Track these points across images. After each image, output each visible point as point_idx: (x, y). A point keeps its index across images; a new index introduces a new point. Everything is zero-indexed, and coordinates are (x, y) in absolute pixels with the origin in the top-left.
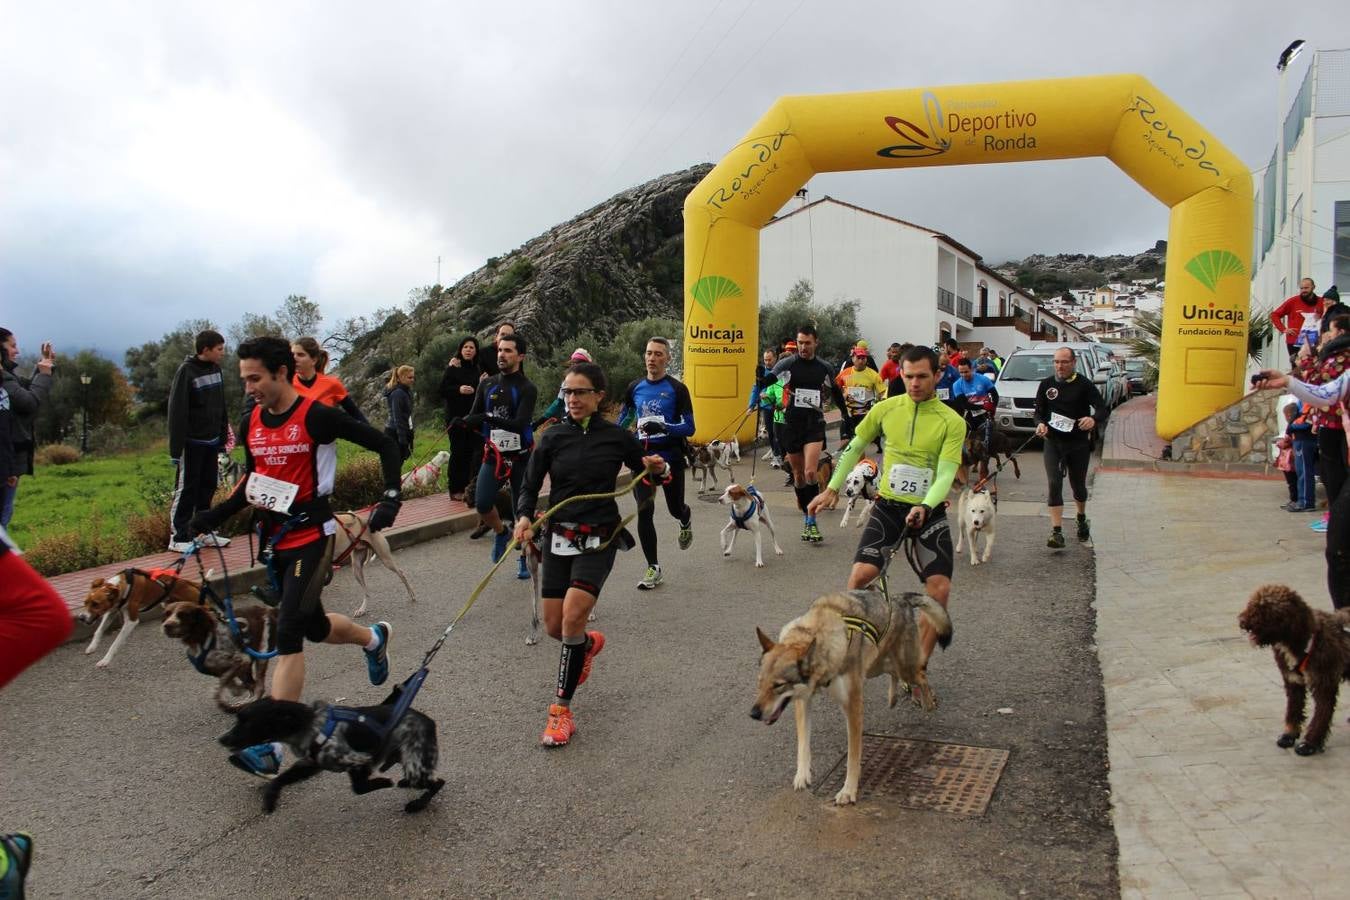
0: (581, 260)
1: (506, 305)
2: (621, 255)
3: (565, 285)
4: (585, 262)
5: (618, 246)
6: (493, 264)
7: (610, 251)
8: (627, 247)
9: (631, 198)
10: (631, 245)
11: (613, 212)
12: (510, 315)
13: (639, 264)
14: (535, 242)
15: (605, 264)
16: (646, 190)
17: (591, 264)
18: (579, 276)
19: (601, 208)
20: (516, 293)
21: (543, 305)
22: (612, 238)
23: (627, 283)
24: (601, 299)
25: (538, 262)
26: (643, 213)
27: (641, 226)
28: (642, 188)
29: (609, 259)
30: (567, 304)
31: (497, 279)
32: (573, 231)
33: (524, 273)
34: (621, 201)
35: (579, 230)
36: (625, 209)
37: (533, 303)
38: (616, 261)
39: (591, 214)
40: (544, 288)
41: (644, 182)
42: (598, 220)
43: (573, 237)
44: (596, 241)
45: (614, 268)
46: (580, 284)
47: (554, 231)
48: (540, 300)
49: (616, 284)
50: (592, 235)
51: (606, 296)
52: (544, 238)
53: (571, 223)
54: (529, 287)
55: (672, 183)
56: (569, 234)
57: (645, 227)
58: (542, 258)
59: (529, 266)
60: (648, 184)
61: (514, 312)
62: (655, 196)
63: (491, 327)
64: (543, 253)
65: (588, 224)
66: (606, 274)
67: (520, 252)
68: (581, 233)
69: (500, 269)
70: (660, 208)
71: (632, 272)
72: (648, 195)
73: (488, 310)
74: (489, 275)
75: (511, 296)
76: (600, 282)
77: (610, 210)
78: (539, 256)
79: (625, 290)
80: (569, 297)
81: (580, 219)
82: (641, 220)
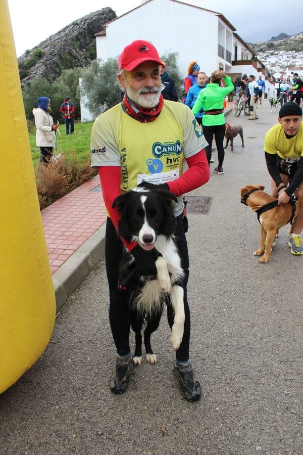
0: (61, 48)
1: (33, 68)
2: (76, 46)
3: (55, 59)
4: (62, 49)
5: (75, 42)
6: (28, 52)
7: (72, 44)
8: (78, 42)
9: (79, 22)
10: (80, 42)
11: (72, 29)
12: (34, 72)
13: (84, 50)
14: (43, 42)
15: (70, 50)
16: (85, 19)
17: (65, 50)
18: (60, 55)
19: (67, 27)
20: (36, 63)
21: (47, 68)
22: (73, 40)
23: (79, 58)
24: (70, 64)
25: (44, 50)
26: (84, 29)
27: (84, 34)
28: (83, 18)
29: (71, 48)
30: (56, 67)
31: (29, 58)
32: (57, 37)
33: (39, 55)
34: (75, 24)
35: (59, 37)
36: (77, 27)
37: (43, 67)
38: (74, 49)
39: (64, 30)
40: (47, 60)
41: (84, 16)
42: (66, 32)
43: (57, 39)
44: (66, 41)
45: (74, 52)
46: (61, 58)
47: (50, 38)
48: (45, 65)
49: (75, 58)
50: (64, 38)
51: (71, 63)
52: (47, 41)
53: (57, 34)
54: (42, 60)
55: (94, 16)
56: (56, 39)
57: (85, 34)
58: (46, 49)
59: (40, 52)
60: (85, 17)
61: (36, 71)
62: (88, 21)
63: (27, 78)
64: (46, 46)
65: (63, 34)
66: (71, 54)
67: (38, 47)
68: (60, 38)
69: (30, 54)
70: (90, 26)
71: (81, 53)
72: (85, 20)
73: (25, 71)
74: (26, 56)
75: (34, 65)
76: (69, 57)
77: (71, 28)
78: (45, 48)
79: (79, 60)
80: (57, 64)
81: (59, 32)
82: (83, 32)
